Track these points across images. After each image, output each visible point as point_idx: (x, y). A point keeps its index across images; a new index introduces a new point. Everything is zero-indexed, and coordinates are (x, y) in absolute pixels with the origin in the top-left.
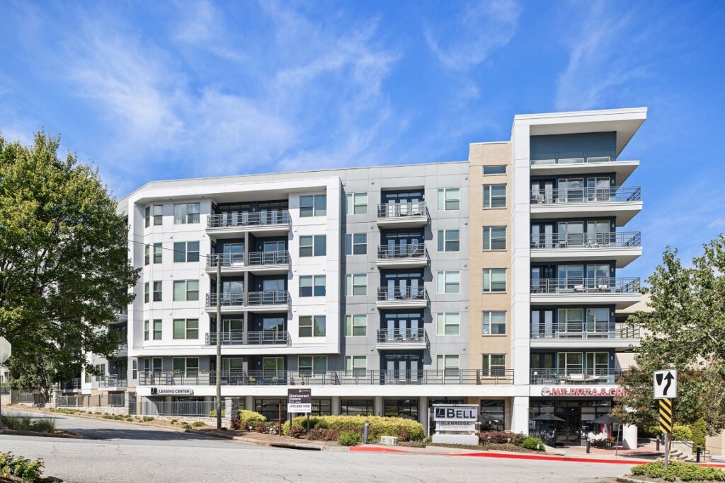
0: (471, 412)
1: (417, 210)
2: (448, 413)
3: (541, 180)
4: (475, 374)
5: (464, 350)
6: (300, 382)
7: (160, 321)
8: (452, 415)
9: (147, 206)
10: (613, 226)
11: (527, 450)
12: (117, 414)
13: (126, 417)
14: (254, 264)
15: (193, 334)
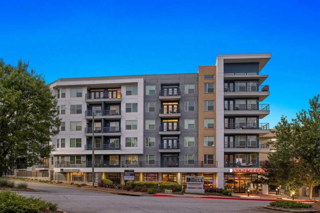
0: (201, 179)
1: (176, 93)
2: (192, 180)
3: (228, 82)
4: (201, 163)
6: (126, 166)
7: (64, 139)
8: (193, 181)
9: (58, 89)
10: (258, 101)
11: (224, 195)
12: (45, 180)
13: (50, 181)
14: (106, 115)
15: (79, 145)
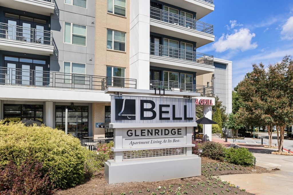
0: (185, 107)
5: (91, 60)
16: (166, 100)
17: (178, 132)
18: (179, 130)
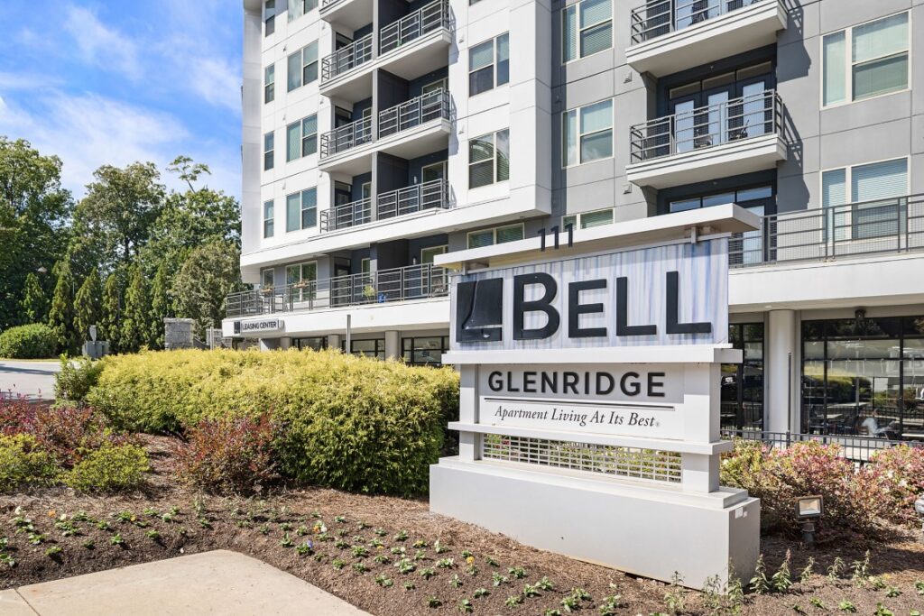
14: (389, 49)
16: (597, 260)
17: (651, 384)
18: (655, 380)
